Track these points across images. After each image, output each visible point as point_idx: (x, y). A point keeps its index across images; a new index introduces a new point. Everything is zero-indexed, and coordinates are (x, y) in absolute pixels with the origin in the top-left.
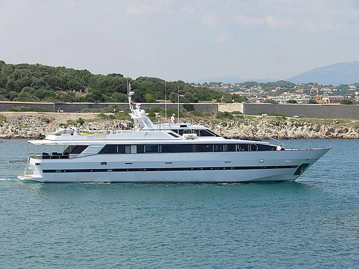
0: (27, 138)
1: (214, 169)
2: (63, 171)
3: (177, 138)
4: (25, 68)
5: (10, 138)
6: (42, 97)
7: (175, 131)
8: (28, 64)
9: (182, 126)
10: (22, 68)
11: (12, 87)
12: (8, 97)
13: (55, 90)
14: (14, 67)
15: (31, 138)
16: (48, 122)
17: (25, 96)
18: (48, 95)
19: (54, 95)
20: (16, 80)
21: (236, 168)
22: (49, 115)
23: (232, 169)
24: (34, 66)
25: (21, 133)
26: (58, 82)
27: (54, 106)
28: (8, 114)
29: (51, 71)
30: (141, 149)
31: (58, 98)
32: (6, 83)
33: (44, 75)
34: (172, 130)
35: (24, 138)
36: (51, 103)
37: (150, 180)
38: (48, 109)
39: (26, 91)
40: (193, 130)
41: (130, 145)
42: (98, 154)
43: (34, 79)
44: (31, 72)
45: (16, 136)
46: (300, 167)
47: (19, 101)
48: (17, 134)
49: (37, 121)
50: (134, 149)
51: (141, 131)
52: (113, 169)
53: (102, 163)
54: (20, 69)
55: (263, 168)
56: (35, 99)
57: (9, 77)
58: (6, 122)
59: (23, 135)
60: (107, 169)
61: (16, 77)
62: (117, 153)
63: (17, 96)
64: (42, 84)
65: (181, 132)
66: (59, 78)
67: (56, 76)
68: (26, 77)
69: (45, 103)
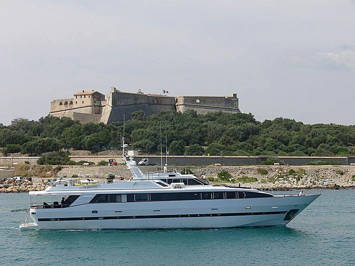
0: (324, 188)
1: (201, 215)
2: (56, 219)
3: (166, 187)
4: (321, 127)
5: (309, 188)
6: (336, 152)
7: (164, 180)
8: (323, 124)
9: (170, 176)
10: (318, 128)
11: (310, 144)
12: (306, 153)
13: (348, 146)
14: (311, 127)
15: (327, 188)
16: (342, 174)
17: (321, 151)
18: (342, 150)
19: (347, 151)
20: (313, 138)
21: (222, 215)
22: (343, 168)
23: (219, 216)
24: (328, 125)
25: (318, 184)
26: (350, 138)
27: (347, 160)
28: (307, 168)
29: (343, 130)
30: (131, 197)
31: (350, 153)
32: (304, 141)
33: (337, 133)
34: (161, 180)
35: (321, 188)
36: (344, 157)
37: (139, 227)
38: (341, 162)
39: (322, 147)
40: (181, 179)
41: (121, 194)
42: (90, 203)
43: (329, 137)
44: (325, 131)
45: (314, 186)
46: (289, 213)
47: (316, 156)
48: (315, 184)
49: (332, 173)
50: (124, 198)
51: (132, 181)
52: (104, 217)
53: (93, 212)
54: (316, 128)
55: (250, 214)
56: (330, 154)
57: (307, 135)
58: (305, 174)
59: (320, 185)
60: (98, 218)
61: (313, 136)
62: (108, 202)
63: (314, 152)
64: (336, 141)
65: (170, 182)
66: (351, 135)
67: (348, 134)
68: (322, 135)
69: (339, 157)
